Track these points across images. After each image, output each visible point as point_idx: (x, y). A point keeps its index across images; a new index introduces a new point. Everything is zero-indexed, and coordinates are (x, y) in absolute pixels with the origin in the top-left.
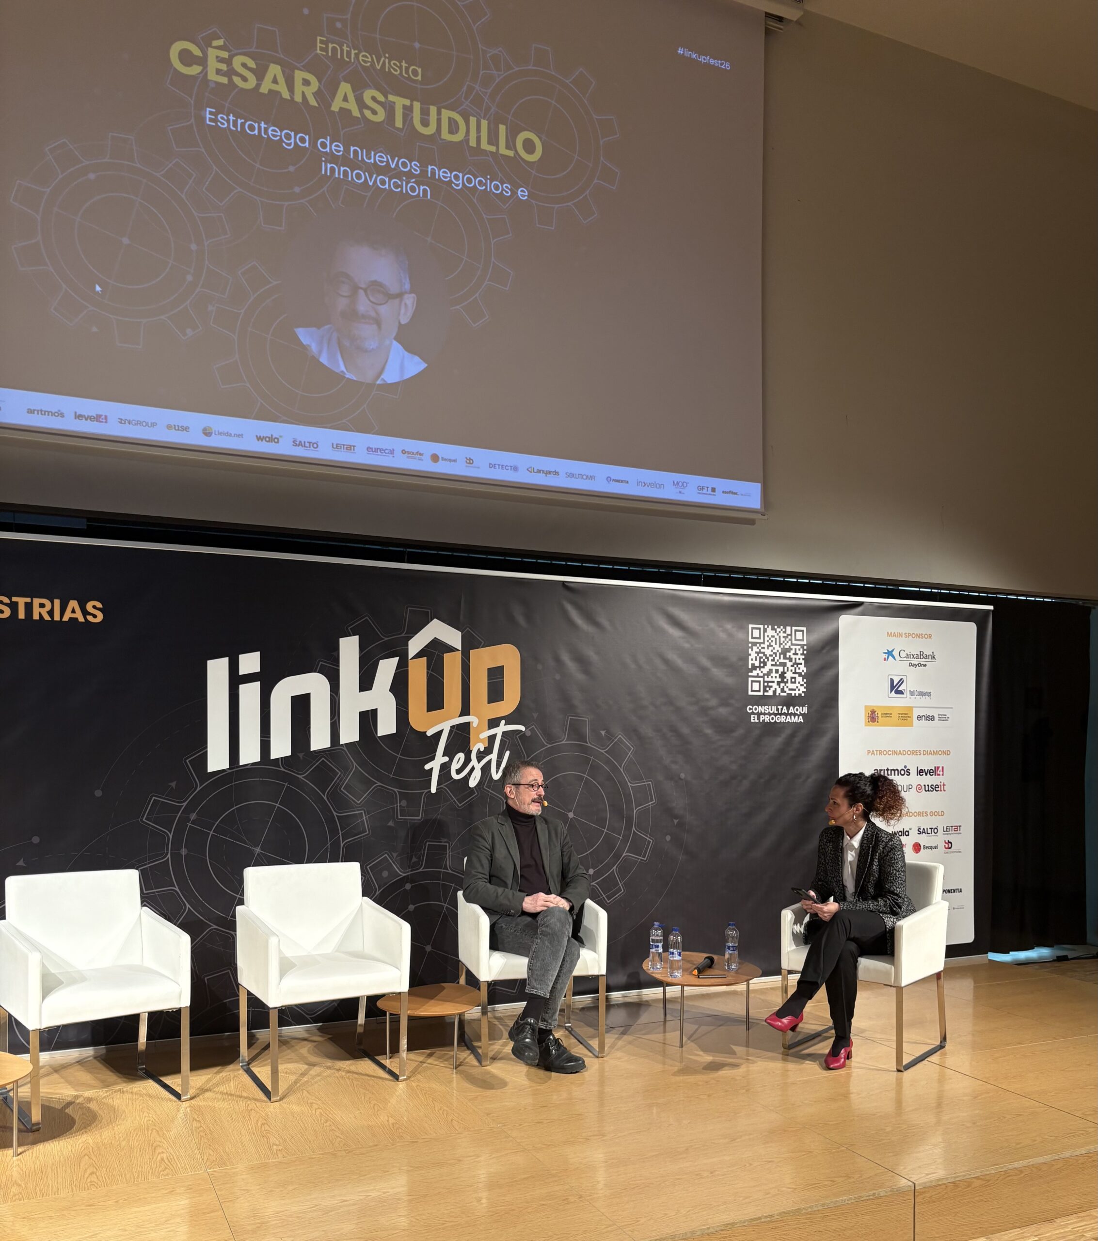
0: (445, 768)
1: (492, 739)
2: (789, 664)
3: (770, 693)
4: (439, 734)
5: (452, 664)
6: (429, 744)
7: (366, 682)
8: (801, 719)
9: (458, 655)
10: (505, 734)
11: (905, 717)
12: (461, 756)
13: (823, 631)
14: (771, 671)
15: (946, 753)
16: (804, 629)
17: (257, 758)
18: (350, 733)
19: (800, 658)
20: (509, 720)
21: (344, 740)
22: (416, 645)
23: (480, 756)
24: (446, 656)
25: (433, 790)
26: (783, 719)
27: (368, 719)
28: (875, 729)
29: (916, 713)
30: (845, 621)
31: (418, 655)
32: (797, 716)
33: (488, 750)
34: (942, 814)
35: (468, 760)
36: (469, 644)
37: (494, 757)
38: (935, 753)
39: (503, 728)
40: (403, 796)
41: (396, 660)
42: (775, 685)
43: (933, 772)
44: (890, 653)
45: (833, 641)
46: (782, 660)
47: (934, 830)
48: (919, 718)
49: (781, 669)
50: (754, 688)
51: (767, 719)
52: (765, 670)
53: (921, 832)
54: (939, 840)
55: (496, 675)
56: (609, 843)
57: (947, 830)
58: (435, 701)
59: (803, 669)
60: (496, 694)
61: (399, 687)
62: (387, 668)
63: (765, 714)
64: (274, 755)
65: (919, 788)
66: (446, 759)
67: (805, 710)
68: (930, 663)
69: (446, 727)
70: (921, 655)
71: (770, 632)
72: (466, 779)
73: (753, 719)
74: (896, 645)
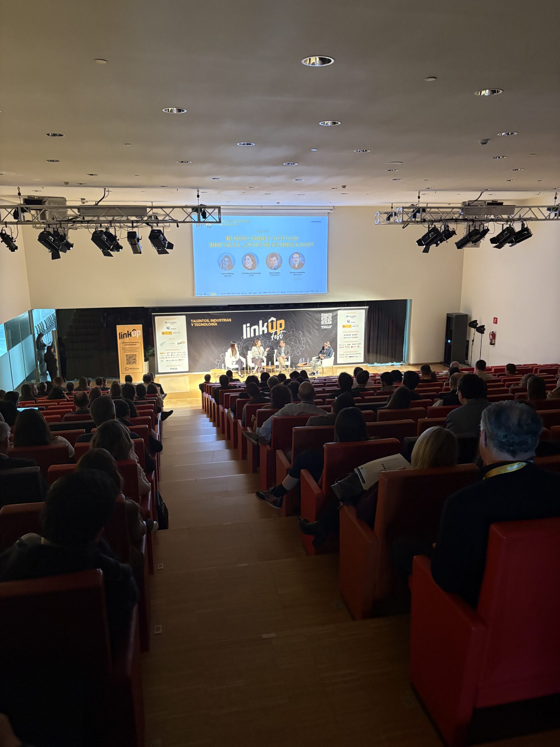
0: (274, 337)
1: (280, 333)
2: (328, 319)
3: (325, 324)
4: (273, 333)
5: (274, 323)
6: (271, 334)
7: (263, 326)
8: (331, 328)
9: (275, 322)
10: (282, 332)
11: (350, 326)
12: (276, 336)
13: (335, 313)
14: (325, 321)
15: (358, 332)
16: (331, 313)
17: (249, 337)
18: (261, 333)
19: (331, 318)
20: (283, 330)
21: (260, 334)
22: (270, 321)
23: (279, 335)
24: (274, 322)
25: (272, 340)
26: (327, 328)
27: (263, 331)
28: (344, 328)
29: (352, 326)
30: (339, 311)
31: (270, 322)
32: (330, 327)
33: (280, 335)
34: (357, 341)
35: (277, 336)
36: (277, 320)
37: (281, 335)
38: (356, 332)
39: (282, 331)
40: (268, 341)
41: (267, 323)
42: (326, 323)
43: (356, 335)
44: (347, 316)
45: (337, 315)
46: (327, 319)
47: (355, 344)
48: (353, 326)
49: (327, 320)
50: (322, 323)
51: (325, 328)
52: (324, 320)
53: (352, 344)
54: (357, 345)
55: (281, 324)
56: (298, 347)
57: (358, 344)
58: (272, 328)
59: (331, 320)
60: (281, 326)
61: (267, 327)
62: (266, 324)
63: (325, 327)
64: (251, 336)
65: (353, 337)
66: (274, 336)
67: (331, 326)
68: (355, 317)
69: (274, 332)
70: (354, 316)
71: (325, 314)
72: (277, 339)
73: (322, 328)
74: (348, 315)
